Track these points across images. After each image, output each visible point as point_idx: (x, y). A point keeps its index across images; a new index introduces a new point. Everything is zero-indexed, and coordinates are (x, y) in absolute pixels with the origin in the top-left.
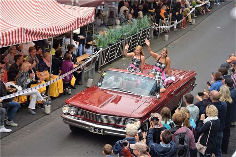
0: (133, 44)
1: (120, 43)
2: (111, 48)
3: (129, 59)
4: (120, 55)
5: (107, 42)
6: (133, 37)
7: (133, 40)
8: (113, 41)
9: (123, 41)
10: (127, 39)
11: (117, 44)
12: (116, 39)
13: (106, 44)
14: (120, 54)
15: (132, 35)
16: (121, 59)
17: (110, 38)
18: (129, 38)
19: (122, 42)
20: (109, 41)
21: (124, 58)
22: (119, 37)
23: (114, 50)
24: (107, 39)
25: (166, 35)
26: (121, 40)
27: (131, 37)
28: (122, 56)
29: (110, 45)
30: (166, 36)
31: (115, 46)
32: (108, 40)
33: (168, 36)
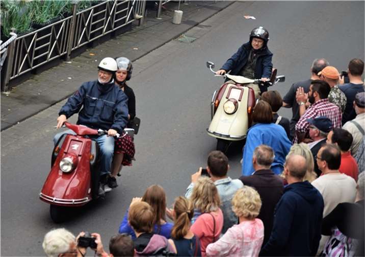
0: (94, 27)
1: (62, 23)
2: (39, 34)
3: (83, 64)
4: (61, 54)
5: (30, 18)
6: (96, 10)
7: (95, 18)
8: (44, 18)
9: (70, 19)
10: (81, 14)
11: (55, 25)
12: (51, 13)
13: (26, 24)
14: (60, 52)
15: (93, 4)
16: (63, 64)
17: (38, 8)
18: (84, 13)
19: (67, 21)
20: (34, 16)
21: (70, 62)
22: (59, 8)
23: (46, 40)
24: (29, 11)
25: (177, 10)
26: (66, 15)
27: (90, 11)
28: (65, 55)
29: (36, 26)
30: (175, 11)
31: (48, 30)
32: (31, 14)
33: (181, 12)
